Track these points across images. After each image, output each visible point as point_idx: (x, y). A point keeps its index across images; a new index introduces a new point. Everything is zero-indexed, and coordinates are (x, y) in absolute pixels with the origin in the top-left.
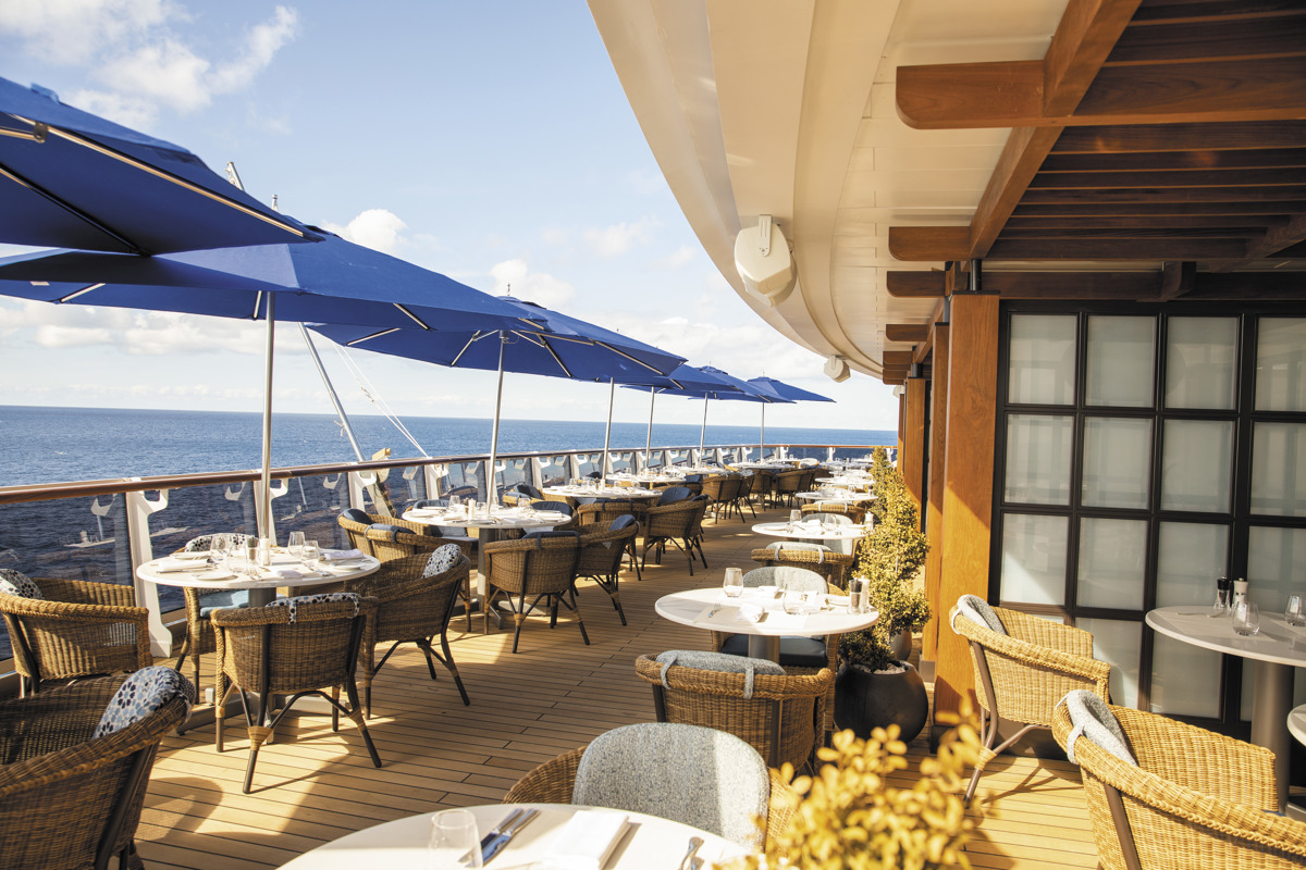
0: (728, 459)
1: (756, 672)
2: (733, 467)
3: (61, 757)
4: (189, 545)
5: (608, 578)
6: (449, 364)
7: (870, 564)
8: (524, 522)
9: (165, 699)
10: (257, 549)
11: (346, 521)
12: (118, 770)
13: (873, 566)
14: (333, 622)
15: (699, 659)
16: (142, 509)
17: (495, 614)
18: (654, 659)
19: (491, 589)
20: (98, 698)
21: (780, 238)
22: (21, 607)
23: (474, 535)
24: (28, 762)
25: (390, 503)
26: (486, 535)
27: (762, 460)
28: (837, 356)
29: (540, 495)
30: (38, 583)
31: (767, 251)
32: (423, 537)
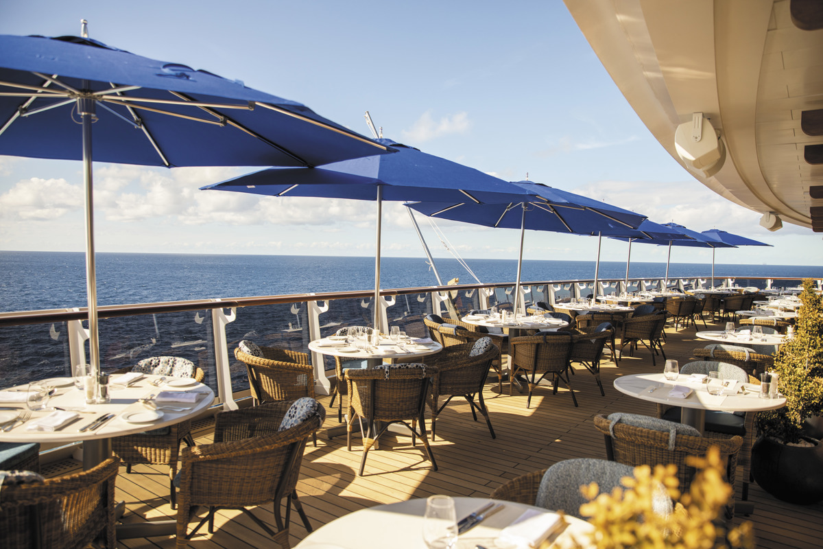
0: (688, 287)
1: (677, 433)
2: (690, 292)
3: (257, 440)
4: (338, 332)
5: (593, 363)
6: (493, 225)
7: (783, 362)
8: (536, 325)
9: (309, 416)
10: (372, 335)
11: (429, 322)
12: (285, 452)
13: (785, 365)
14: (411, 381)
15: (637, 420)
16: (316, 311)
17: (517, 383)
18: (606, 417)
19: (515, 367)
20: (280, 412)
21: (710, 128)
22: (252, 361)
23: (506, 332)
24: (242, 441)
25: (458, 312)
26: (513, 333)
27: (713, 287)
28: (771, 212)
29: (552, 308)
30: (262, 349)
31: (699, 138)
32: (475, 333)
